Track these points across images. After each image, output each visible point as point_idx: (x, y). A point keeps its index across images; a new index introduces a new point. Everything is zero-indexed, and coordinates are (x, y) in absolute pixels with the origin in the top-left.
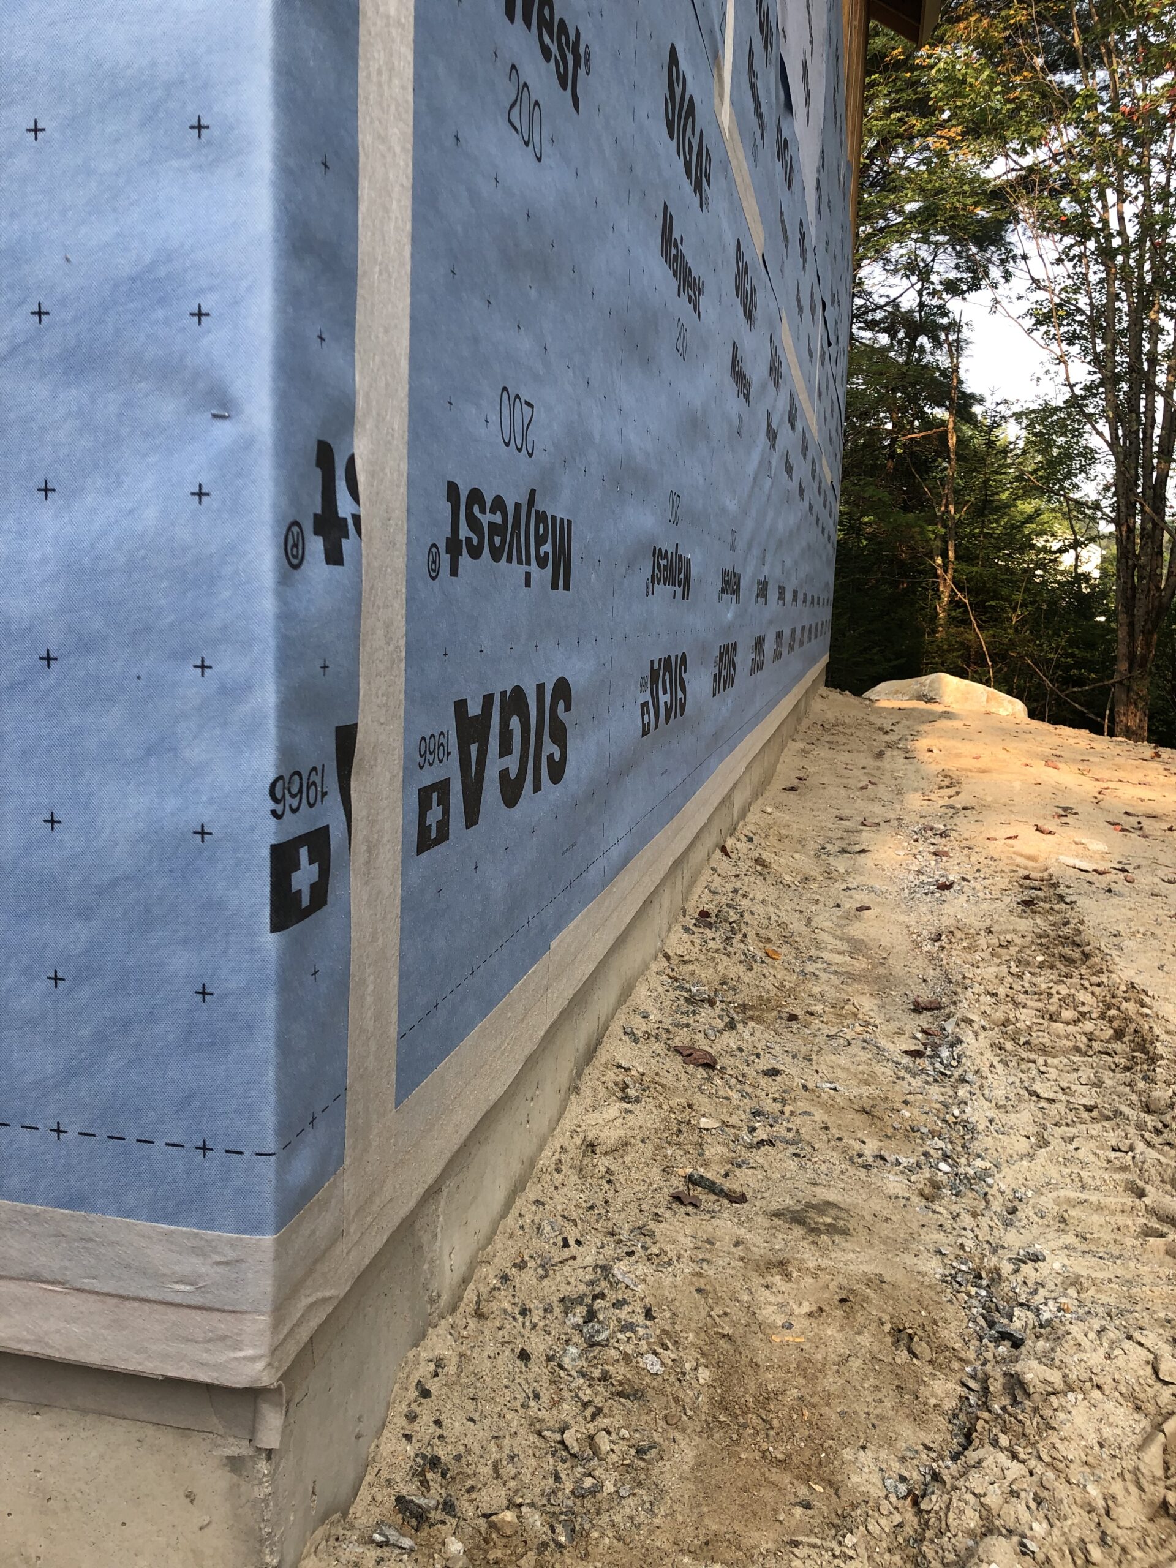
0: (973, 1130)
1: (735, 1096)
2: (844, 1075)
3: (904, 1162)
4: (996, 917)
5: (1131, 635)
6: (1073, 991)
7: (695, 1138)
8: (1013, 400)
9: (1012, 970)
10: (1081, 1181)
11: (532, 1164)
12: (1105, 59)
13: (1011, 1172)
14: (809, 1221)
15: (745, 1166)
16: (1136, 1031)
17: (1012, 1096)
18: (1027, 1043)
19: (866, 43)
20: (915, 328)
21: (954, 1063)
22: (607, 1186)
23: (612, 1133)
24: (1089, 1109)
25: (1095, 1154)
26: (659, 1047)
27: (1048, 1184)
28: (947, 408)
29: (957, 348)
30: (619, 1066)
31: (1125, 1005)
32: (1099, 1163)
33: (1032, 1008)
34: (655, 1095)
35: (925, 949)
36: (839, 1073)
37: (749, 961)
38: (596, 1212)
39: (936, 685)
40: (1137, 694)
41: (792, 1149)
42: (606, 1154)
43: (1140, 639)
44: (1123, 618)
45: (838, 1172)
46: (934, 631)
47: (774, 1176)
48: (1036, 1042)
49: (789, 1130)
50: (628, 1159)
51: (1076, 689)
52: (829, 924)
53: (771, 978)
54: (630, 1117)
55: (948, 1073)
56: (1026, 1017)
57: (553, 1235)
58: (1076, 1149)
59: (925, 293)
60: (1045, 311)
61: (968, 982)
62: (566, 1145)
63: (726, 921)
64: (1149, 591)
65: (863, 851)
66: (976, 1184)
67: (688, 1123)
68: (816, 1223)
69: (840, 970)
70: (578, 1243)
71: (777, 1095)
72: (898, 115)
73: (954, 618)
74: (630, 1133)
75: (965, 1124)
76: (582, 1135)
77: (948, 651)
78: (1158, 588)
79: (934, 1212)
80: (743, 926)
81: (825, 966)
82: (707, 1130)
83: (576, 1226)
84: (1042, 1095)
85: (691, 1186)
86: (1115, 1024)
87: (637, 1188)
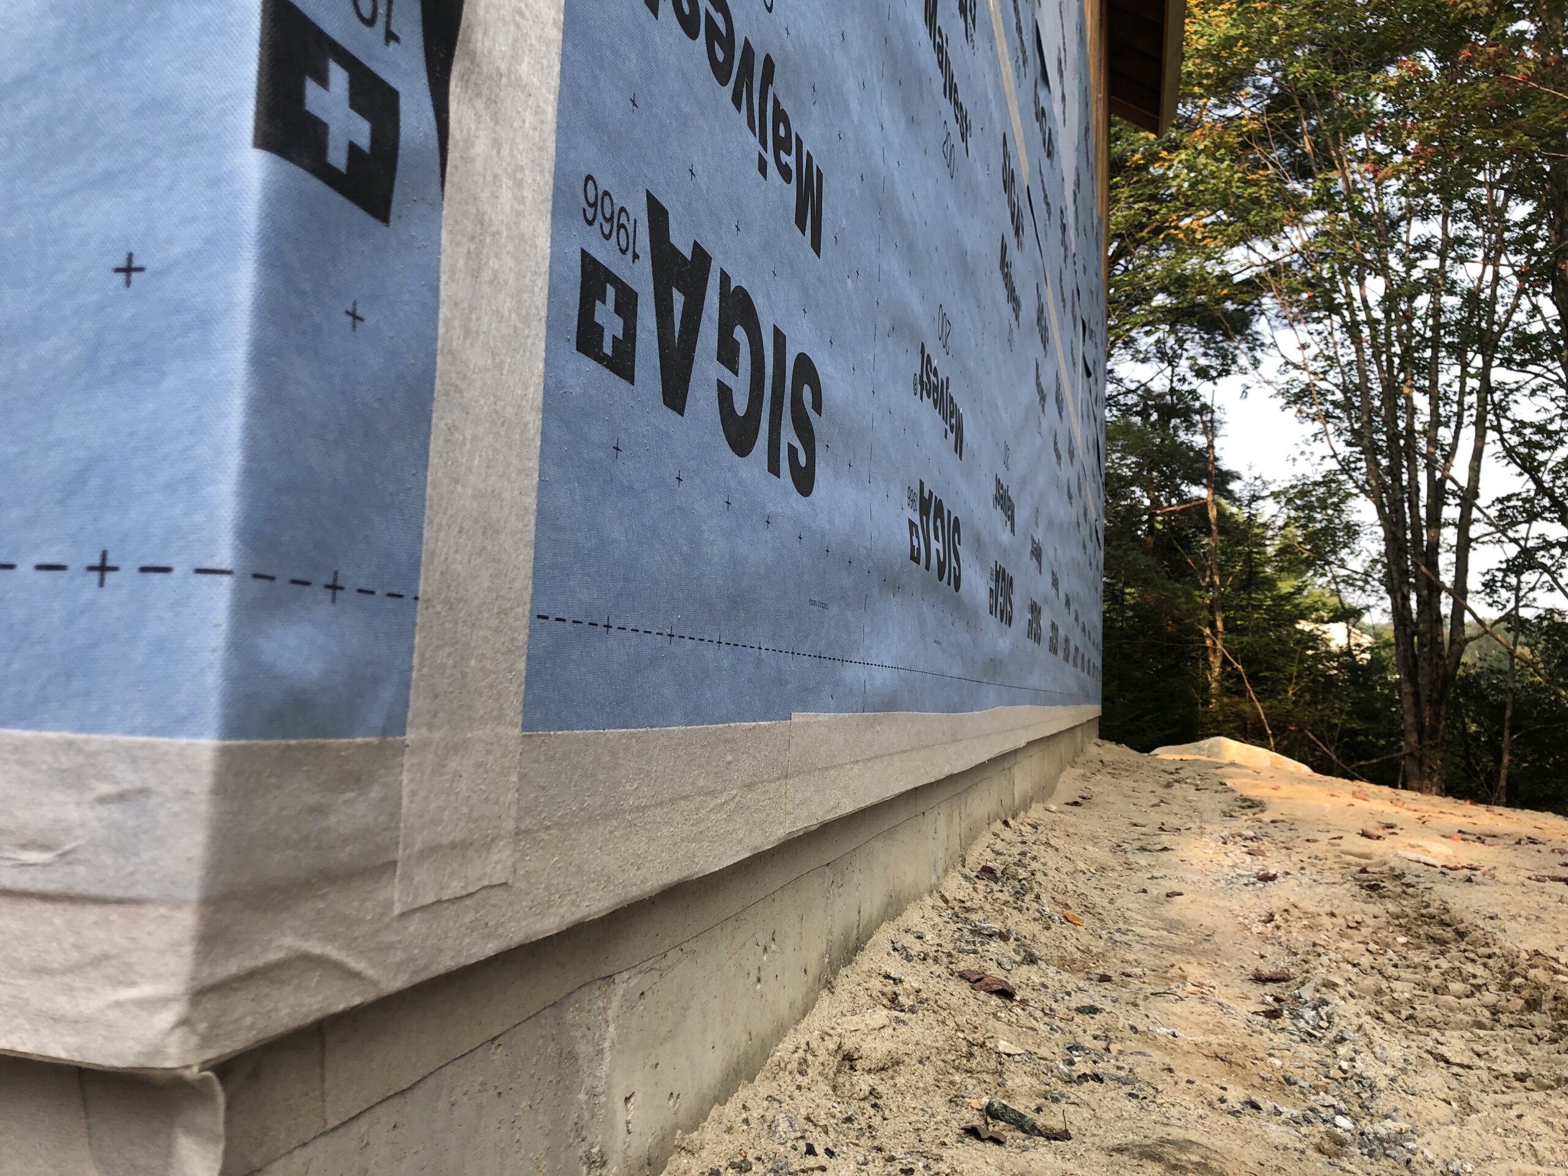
0: (1371, 1087)
1: (1042, 1028)
2: (1184, 1024)
3: (1288, 1111)
4: (1336, 902)
5: (1417, 704)
6: (1457, 964)
7: (992, 1064)
8: (1271, 480)
9: (1370, 947)
10: (1536, 1156)
11: (765, 1051)
12: (1336, 162)
13: (1436, 1138)
14: (1166, 1156)
15: (1064, 1101)
16: (1555, 998)
17: (1412, 1058)
18: (1410, 1017)
19: (1109, 148)
20: (1167, 412)
21: (1324, 1024)
22: (872, 1112)
23: (878, 1044)
24: (1521, 1078)
25: (1547, 1123)
26: (938, 969)
27: (1490, 1158)
28: (1206, 486)
29: (1210, 430)
30: (887, 977)
31: (1532, 973)
32: (1554, 1135)
33: (1408, 981)
34: (936, 1008)
35: (1255, 930)
36: (1175, 1020)
37: (1046, 922)
38: (856, 1126)
39: (1216, 750)
40: (1431, 768)
41: (1127, 1089)
42: (869, 1071)
43: (1427, 712)
44: (1407, 688)
45: (1195, 1117)
46: (1207, 703)
47: (1106, 1116)
48: (1423, 1016)
49: (1119, 1068)
50: (900, 1081)
51: (1362, 763)
52: (1138, 906)
53: (1074, 941)
54: (901, 1029)
55: (1318, 1035)
56: (1403, 990)
57: (793, 1135)
58: (1520, 1117)
59: (1175, 379)
60: (1297, 390)
61: (1320, 950)
62: (814, 1045)
63: (1014, 878)
64: (1431, 659)
65: (1165, 849)
66: (1391, 1148)
67: (982, 1045)
68: (1177, 1160)
69: (1156, 942)
70: (830, 1153)
71: (1098, 1033)
72: (1141, 205)
73: (1228, 689)
74: (903, 1049)
75: (1360, 1080)
76: (836, 1039)
77: (1224, 722)
78: (1441, 657)
79: (1343, 1170)
80: (1035, 886)
81: (1137, 938)
82: (1009, 1055)
83: (826, 1133)
84: (1452, 1060)
85: (989, 1120)
86: (1525, 993)
87: (913, 1118)
